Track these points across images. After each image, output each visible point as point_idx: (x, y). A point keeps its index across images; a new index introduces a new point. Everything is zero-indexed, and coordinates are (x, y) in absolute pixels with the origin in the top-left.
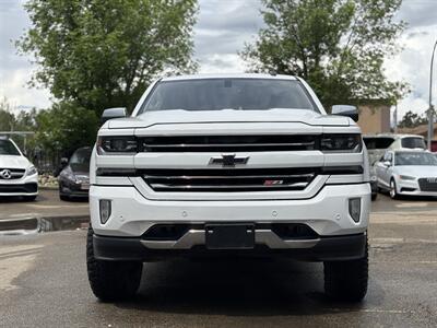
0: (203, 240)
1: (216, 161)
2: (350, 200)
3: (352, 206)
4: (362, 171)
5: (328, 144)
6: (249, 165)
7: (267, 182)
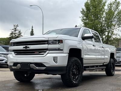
0: (20, 67)
1: (24, 47)
2: (54, 57)
3: (55, 59)
4: (62, 50)
5: (51, 43)
6: (31, 48)
7: (35, 53)
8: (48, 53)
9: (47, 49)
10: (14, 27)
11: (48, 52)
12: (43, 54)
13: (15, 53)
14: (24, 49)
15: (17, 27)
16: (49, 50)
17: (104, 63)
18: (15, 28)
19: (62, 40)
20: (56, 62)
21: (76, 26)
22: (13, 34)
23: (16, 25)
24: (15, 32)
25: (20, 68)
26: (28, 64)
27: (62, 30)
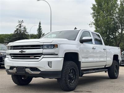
1: (20, 52)
2: (49, 62)
3: (49, 64)
4: (57, 54)
5: (46, 47)
6: (26, 53)
7: (31, 57)
8: (43, 58)
9: (42, 54)
10: (19, 23)
11: (42, 56)
12: (38, 59)
13: (11, 56)
14: (20, 53)
15: (22, 23)
16: (43, 55)
17: (106, 65)
18: (20, 25)
19: (57, 45)
20: (51, 67)
21: (75, 28)
22: (19, 31)
23: (21, 21)
24: (20, 28)
25: (16, 72)
26: (24, 68)
27: (61, 33)
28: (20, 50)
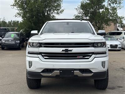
0: (59, 74)
1: (63, 50)
2: (102, 62)
5: (96, 45)
6: (73, 52)
8: (95, 57)
12: (88, 58)
13: (42, 56)
14: (64, 52)
16: (95, 54)
28: (64, 49)
